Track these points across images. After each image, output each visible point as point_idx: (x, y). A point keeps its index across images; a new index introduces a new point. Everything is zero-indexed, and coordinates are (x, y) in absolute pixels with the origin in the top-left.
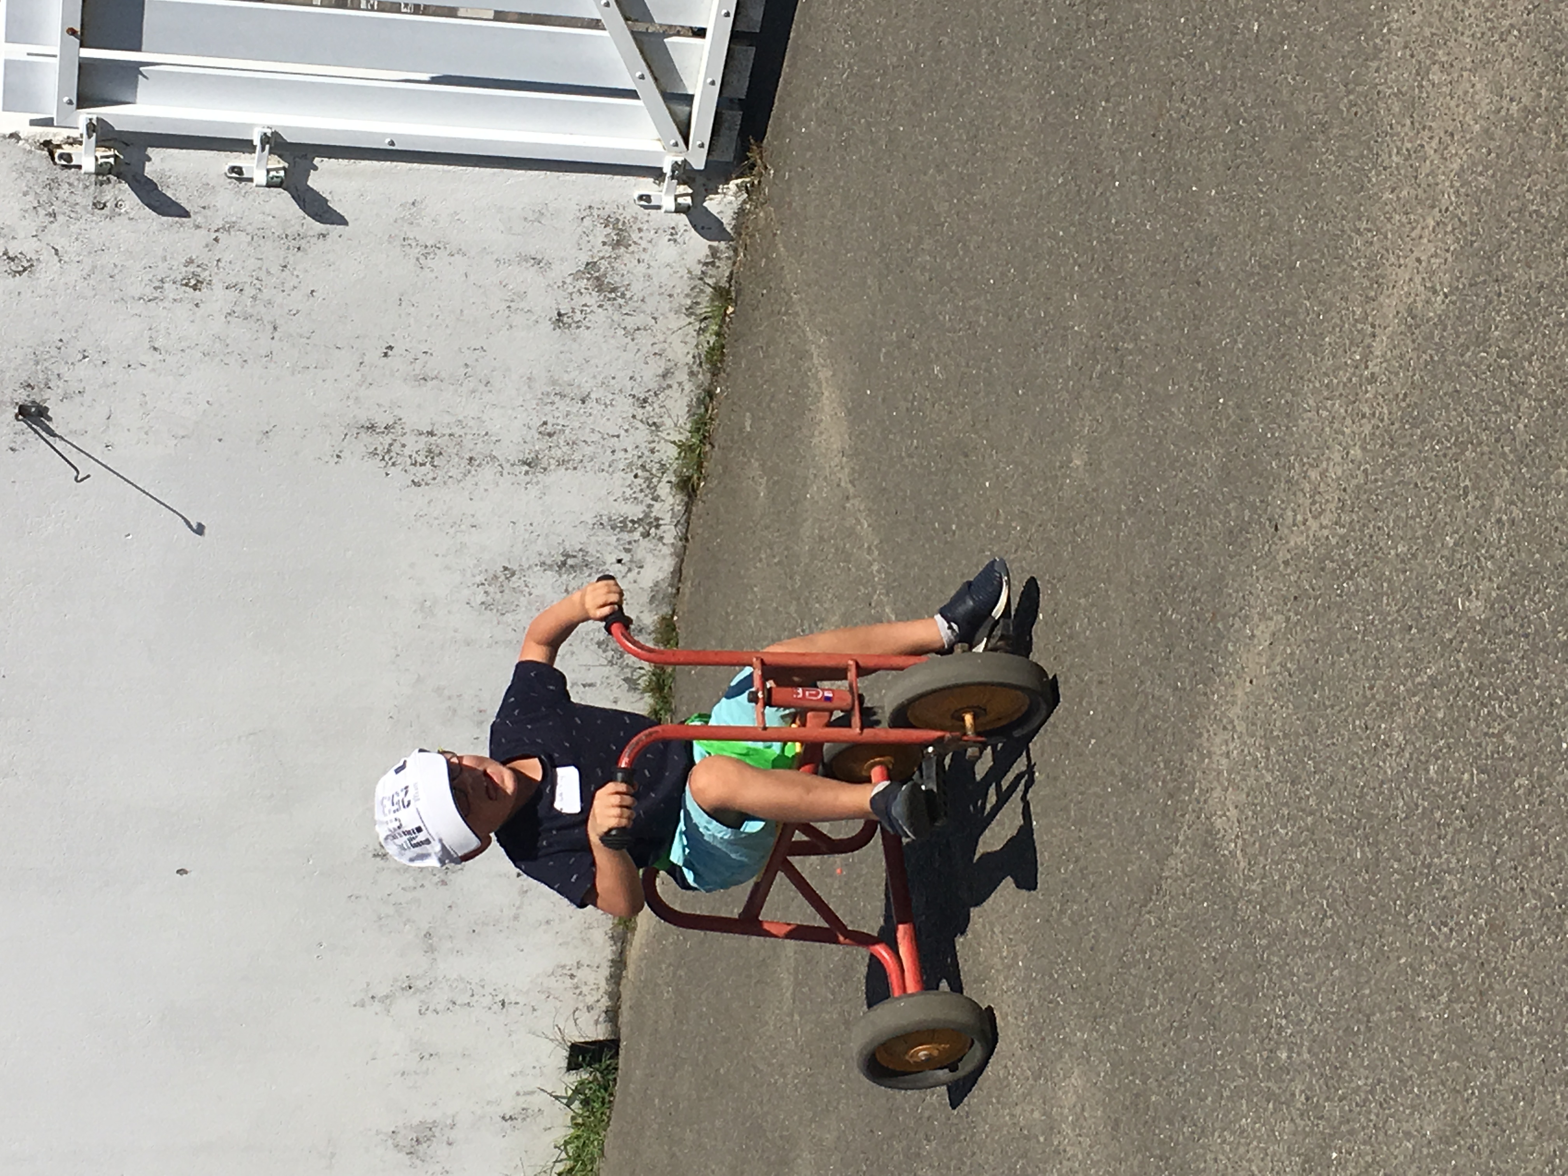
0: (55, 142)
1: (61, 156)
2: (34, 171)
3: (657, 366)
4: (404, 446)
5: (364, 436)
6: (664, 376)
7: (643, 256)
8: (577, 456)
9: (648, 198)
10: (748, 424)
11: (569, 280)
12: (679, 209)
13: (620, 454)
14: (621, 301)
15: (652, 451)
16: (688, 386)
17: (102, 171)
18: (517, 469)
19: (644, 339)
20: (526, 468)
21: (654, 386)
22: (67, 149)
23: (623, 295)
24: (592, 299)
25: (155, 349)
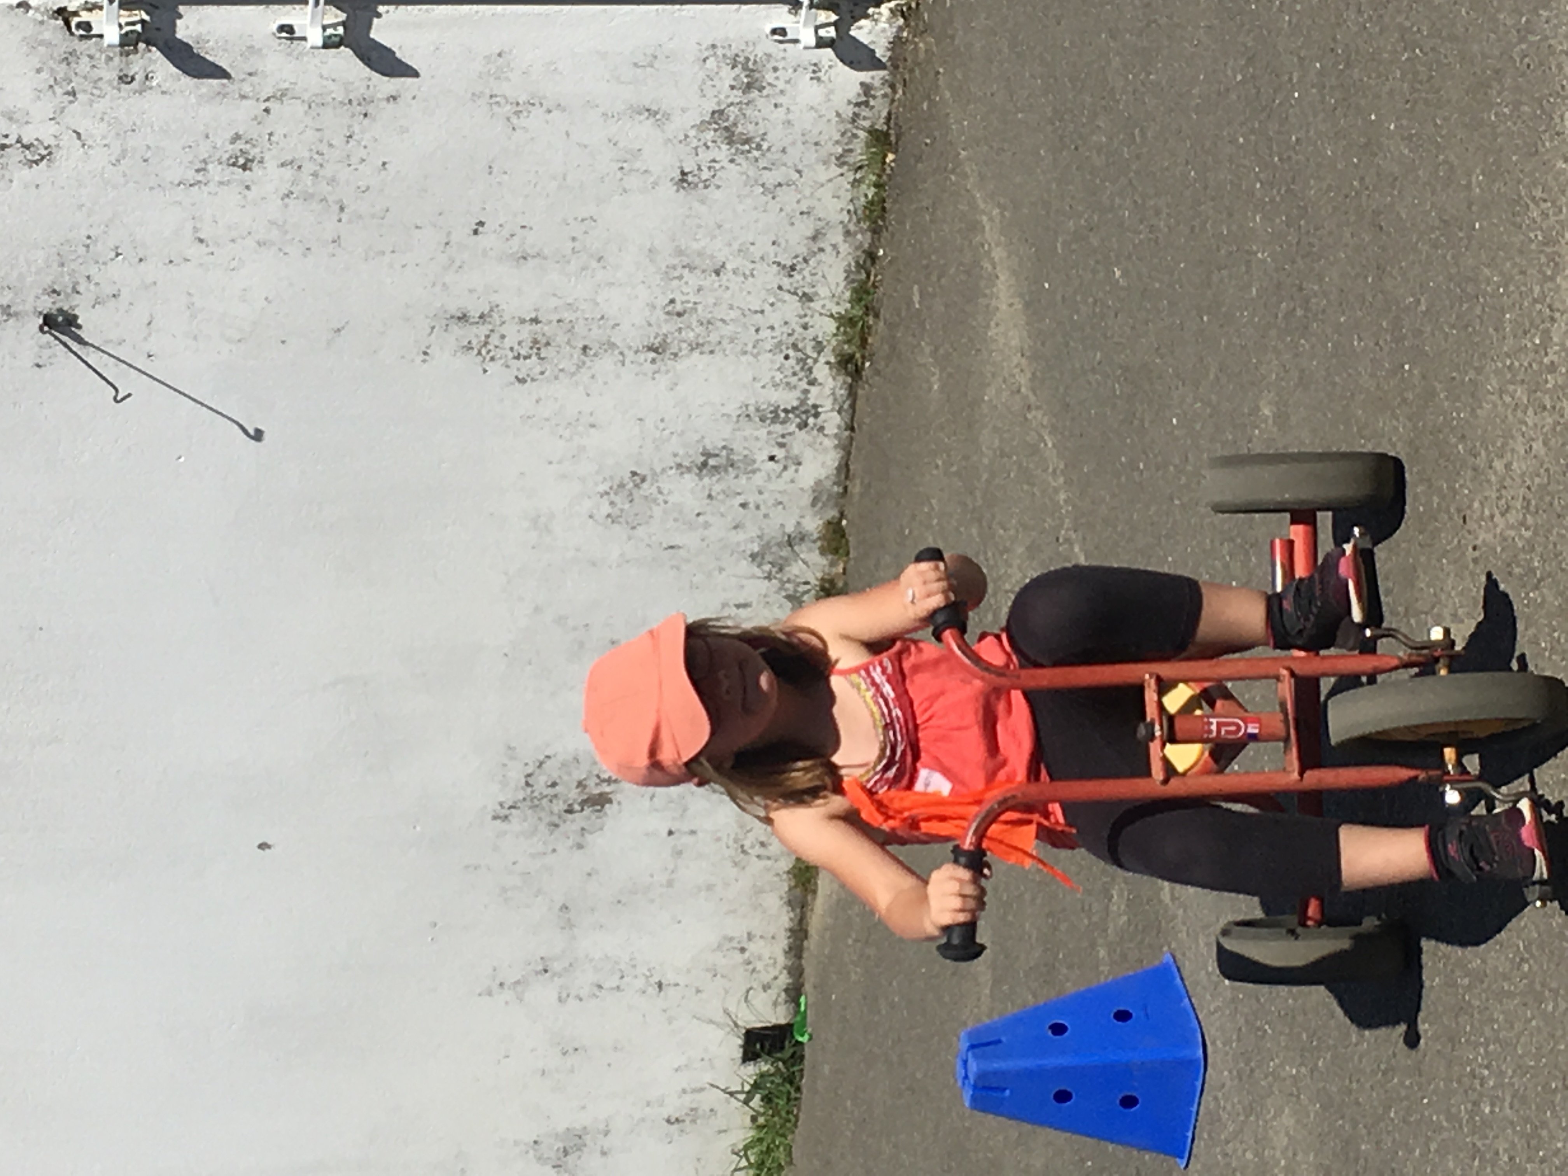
0: (71, 9)
1: (79, 25)
2: (48, 44)
3: (806, 228)
4: (503, 337)
5: (456, 329)
6: (814, 238)
7: (780, 100)
8: (714, 338)
9: (782, 32)
10: (916, 298)
11: (692, 133)
12: (821, 43)
13: (765, 333)
14: (756, 153)
15: (805, 327)
16: (844, 248)
17: (129, 42)
18: (641, 357)
19: (787, 196)
20: (652, 355)
21: (803, 250)
22: (85, 16)
23: (759, 147)
24: (723, 152)
25: (201, 241)
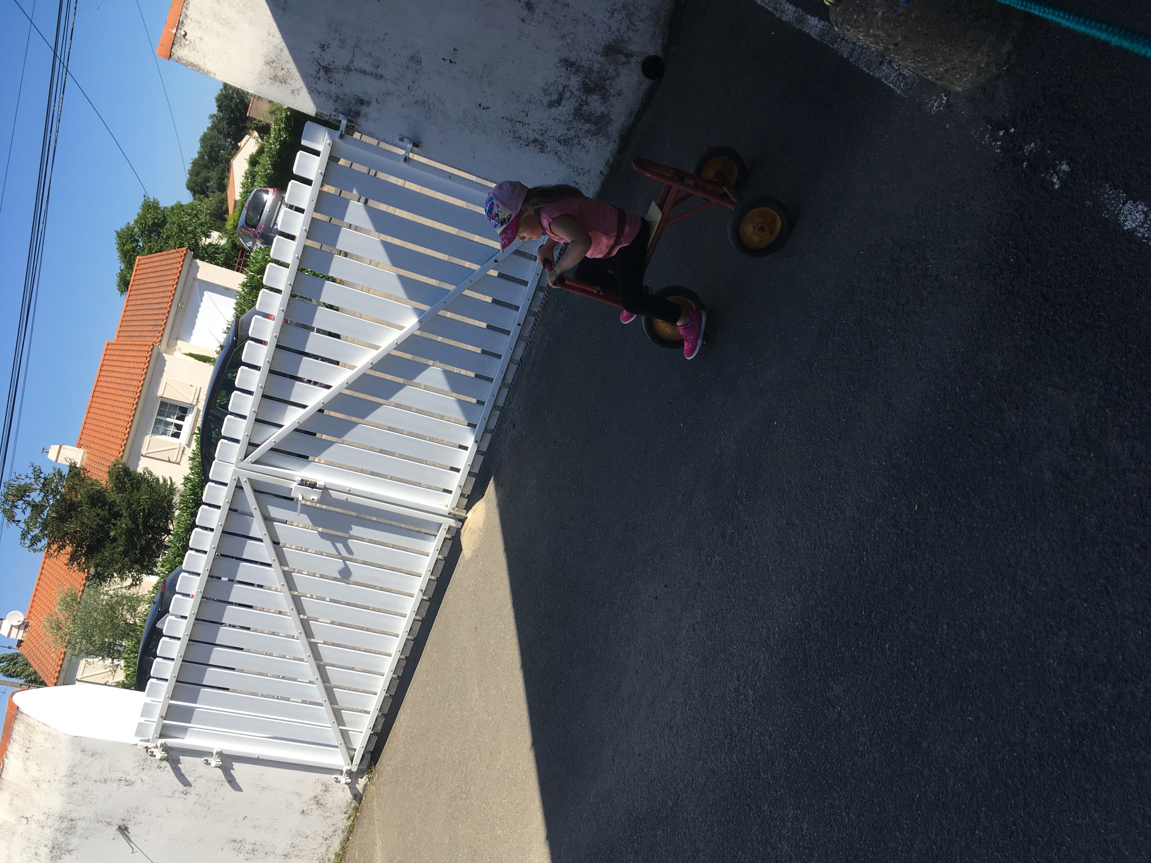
0: (149, 747)
1: (150, 752)
2: (141, 756)
3: (332, 829)
4: (245, 847)
5: (233, 844)
6: (334, 832)
7: (332, 795)
8: (302, 854)
9: (337, 778)
10: (357, 855)
11: (308, 800)
12: (346, 784)
13: (316, 855)
14: (323, 808)
15: (327, 854)
16: (341, 835)
17: (162, 759)
18: (281, 857)
19: (329, 821)
20: (284, 857)
21: (330, 834)
22: (152, 750)
23: (324, 806)
24: (315, 807)
25: (168, 812)
